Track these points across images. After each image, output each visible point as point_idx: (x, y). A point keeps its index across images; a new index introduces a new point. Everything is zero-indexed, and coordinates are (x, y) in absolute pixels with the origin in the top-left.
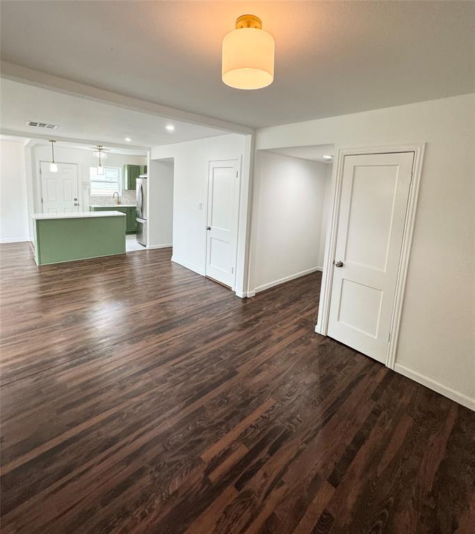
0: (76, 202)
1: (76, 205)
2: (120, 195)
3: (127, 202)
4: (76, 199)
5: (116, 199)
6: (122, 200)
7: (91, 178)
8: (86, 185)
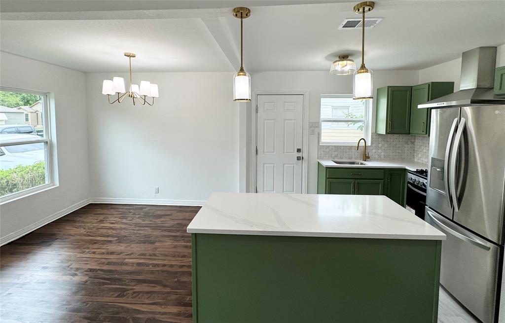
0: (300, 155)
1: (299, 158)
2: (369, 143)
3: (379, 156)
4: (299, 150)
5: (361, 150)
6: (372, 153)
7: (323, 116)
8: (315, 127)
